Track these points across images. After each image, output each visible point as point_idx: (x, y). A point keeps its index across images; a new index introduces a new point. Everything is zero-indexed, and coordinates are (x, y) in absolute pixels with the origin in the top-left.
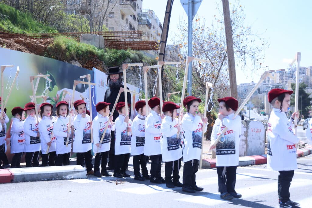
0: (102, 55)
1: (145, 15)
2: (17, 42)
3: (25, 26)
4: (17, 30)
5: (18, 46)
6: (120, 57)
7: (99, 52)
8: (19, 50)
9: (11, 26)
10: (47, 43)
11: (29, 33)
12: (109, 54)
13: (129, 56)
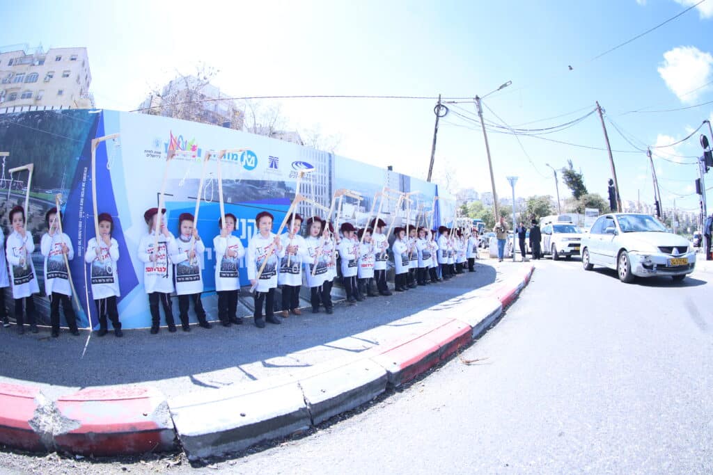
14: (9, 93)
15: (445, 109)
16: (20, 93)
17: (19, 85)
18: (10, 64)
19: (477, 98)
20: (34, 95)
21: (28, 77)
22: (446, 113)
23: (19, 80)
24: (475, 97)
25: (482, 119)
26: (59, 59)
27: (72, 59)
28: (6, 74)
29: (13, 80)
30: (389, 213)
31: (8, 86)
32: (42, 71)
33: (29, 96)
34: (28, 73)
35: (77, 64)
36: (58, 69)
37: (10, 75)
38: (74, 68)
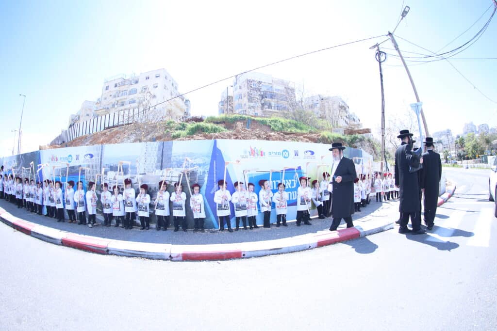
0: (345, 139)
1: (351, 115)
2: (304, 137)
3: (301, 129)
4: (299, 131)
5: (305, 139)
6: (354, 139)
7: (343, 137)
8: (307, 141)
9: (296, 129)
10: (318, 136)
11: (304, 131)
12: (348, 138)
13: (357, 138)
14: (119, 102)
15: (384, 54)
16: (127, 101)
17: (125, 97)
18: (116, 86)
19: (390, 34)
20: (137, 101)
21: (130, 91)
22: (386, 58)
23: (125, 94)
24: (388, 33)
25: (399, 52)
26: (147, 78)
27: (157, 77)
28: (115, 92)
29: (121, 94)
30: (145, 174)
31: (118, 99)
32: (138, 87)
33: (134, 102)
34: (129, 90)
35: (161, 79)
36: (150, 84)
37: (117, 92)
38: (160, 82)
